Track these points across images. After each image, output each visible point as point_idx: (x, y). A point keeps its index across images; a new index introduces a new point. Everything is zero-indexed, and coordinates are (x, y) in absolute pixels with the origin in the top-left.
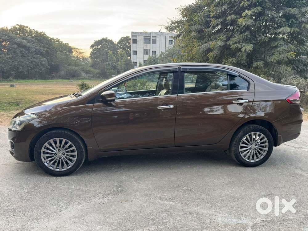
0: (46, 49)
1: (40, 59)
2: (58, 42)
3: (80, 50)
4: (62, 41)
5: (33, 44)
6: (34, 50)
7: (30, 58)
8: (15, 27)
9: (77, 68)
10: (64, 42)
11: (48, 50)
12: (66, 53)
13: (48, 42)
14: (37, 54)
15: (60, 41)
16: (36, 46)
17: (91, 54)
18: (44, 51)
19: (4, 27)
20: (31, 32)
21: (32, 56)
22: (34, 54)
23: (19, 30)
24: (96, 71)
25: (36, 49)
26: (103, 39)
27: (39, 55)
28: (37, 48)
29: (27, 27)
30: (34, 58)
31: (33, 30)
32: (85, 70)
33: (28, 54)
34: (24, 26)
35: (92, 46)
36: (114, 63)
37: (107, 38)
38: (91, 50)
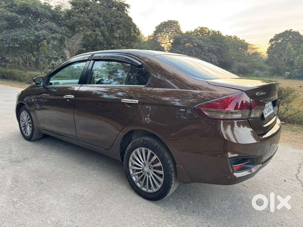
0: (218, 47)
1: (211, 56)
2: (236, 39)
3: (254, 46)
4: (239, 38)
5: (207, 43)
6: (207, 48)
7: (202, 56)
8: (196, 30)
9: (246, 65)
10: (241, 39)
11: (220, 47)
12: (241, 49)
13: (222, 40)
14: (209, 52)
15: (237, 39)
16: (209, 45)
17: (268, 49)
18: (216, 49)
19: (188, 31)
20: (209, 32)
21: (204, 54)
22: (206, 52)
23: (200, 31)
24: (269, 68)
25: (209, 48)
26: (286, 32)
27: (210, 53)
28: (210, 46)
29: (206, 28)
30: (206, 56)
31: (211, 30)
32: (256, 67)
33: (202, 52)
34: (204, 28)
35: (271, 41)
36: (292, 59)
37: (292, 30)
38: (269, 45)
